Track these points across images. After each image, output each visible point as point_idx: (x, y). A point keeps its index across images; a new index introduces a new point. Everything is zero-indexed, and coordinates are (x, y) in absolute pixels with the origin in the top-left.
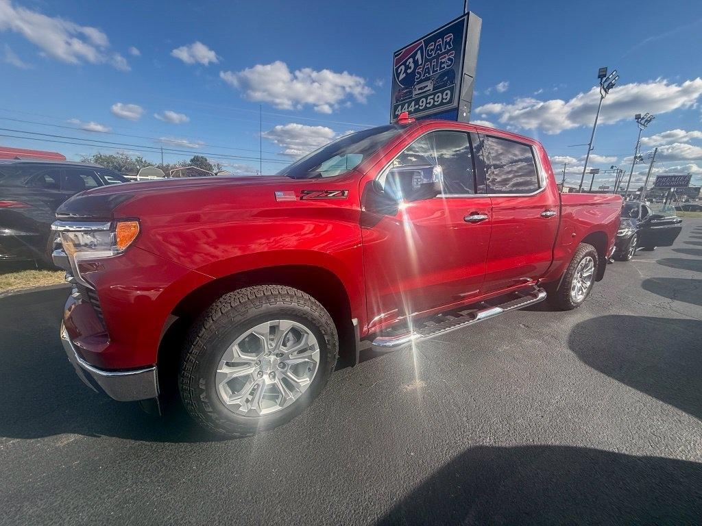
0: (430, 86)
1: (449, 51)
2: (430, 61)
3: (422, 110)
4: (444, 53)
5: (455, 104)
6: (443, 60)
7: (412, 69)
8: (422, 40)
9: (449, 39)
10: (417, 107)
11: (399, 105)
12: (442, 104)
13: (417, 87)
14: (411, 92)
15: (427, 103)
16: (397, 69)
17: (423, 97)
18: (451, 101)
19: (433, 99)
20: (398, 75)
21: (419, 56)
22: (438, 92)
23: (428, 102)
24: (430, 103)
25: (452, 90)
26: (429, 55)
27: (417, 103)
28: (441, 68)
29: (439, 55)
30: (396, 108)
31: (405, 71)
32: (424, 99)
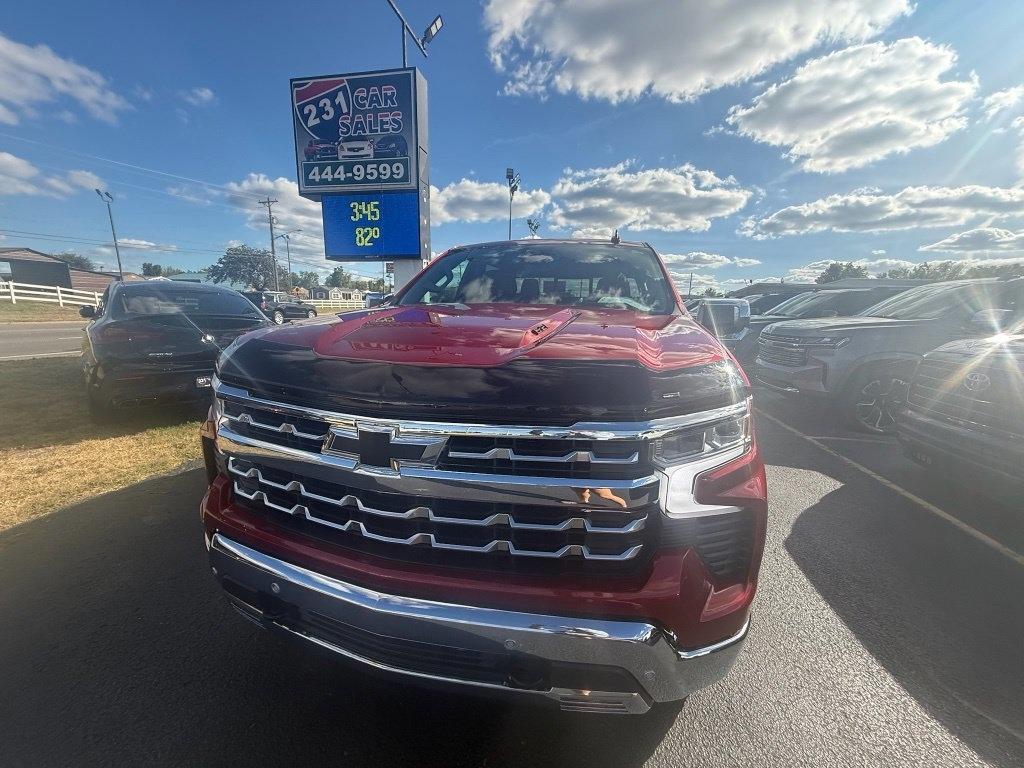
0: (367, 149)
1: (393, 109)
3: (358, 182)
4: (384, 110)
5: (413, 184)
6: (385, 119)
8: (344, 78)
9: (390, 92)
10: (349, 175)
11: (313, 166)
12: (392, 180)
13: (346, 145)
14: (334, 151)
15: (366, 174)
16: (301, 107)
17: (359, 163)
18: (405, 178)
19: (377, 169)
20: (306, 118)
22: (382, 162)
23: (369, 171)
24: (372, 174)
25: (405, 163)
26: (360, 105)
27: (349, 168)
28: (382, 130)
29: (377, 110)
30: (308, 169)
32: (361, 167)
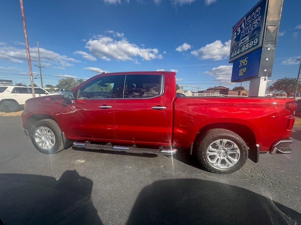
0: (247, 38)
1: (258, 17)
2: (248, 26)
3: (243, 52)
4: (255, 19)
5: (260, 45)
6: (254, 23)
7: (239, 33)
8: (245, 17)
9: (258, 10)
10: (241, 51)
11: (233, 52)
12: (253, 46)
13: (241, 41)
15: (245, 48)
16: (233, 35)
18: (258, 44)
19: (249, 45)
20: (233, 37)
21: (243, 25)
22: (251, 41)
24: (247, 48)
25: (258, 37)
26: (248, 23)
27: (241, 49)
28: (253, 28)
29: (253, 21)
30: (231, 54)
31: (236, 35)
32: (244, 46)
